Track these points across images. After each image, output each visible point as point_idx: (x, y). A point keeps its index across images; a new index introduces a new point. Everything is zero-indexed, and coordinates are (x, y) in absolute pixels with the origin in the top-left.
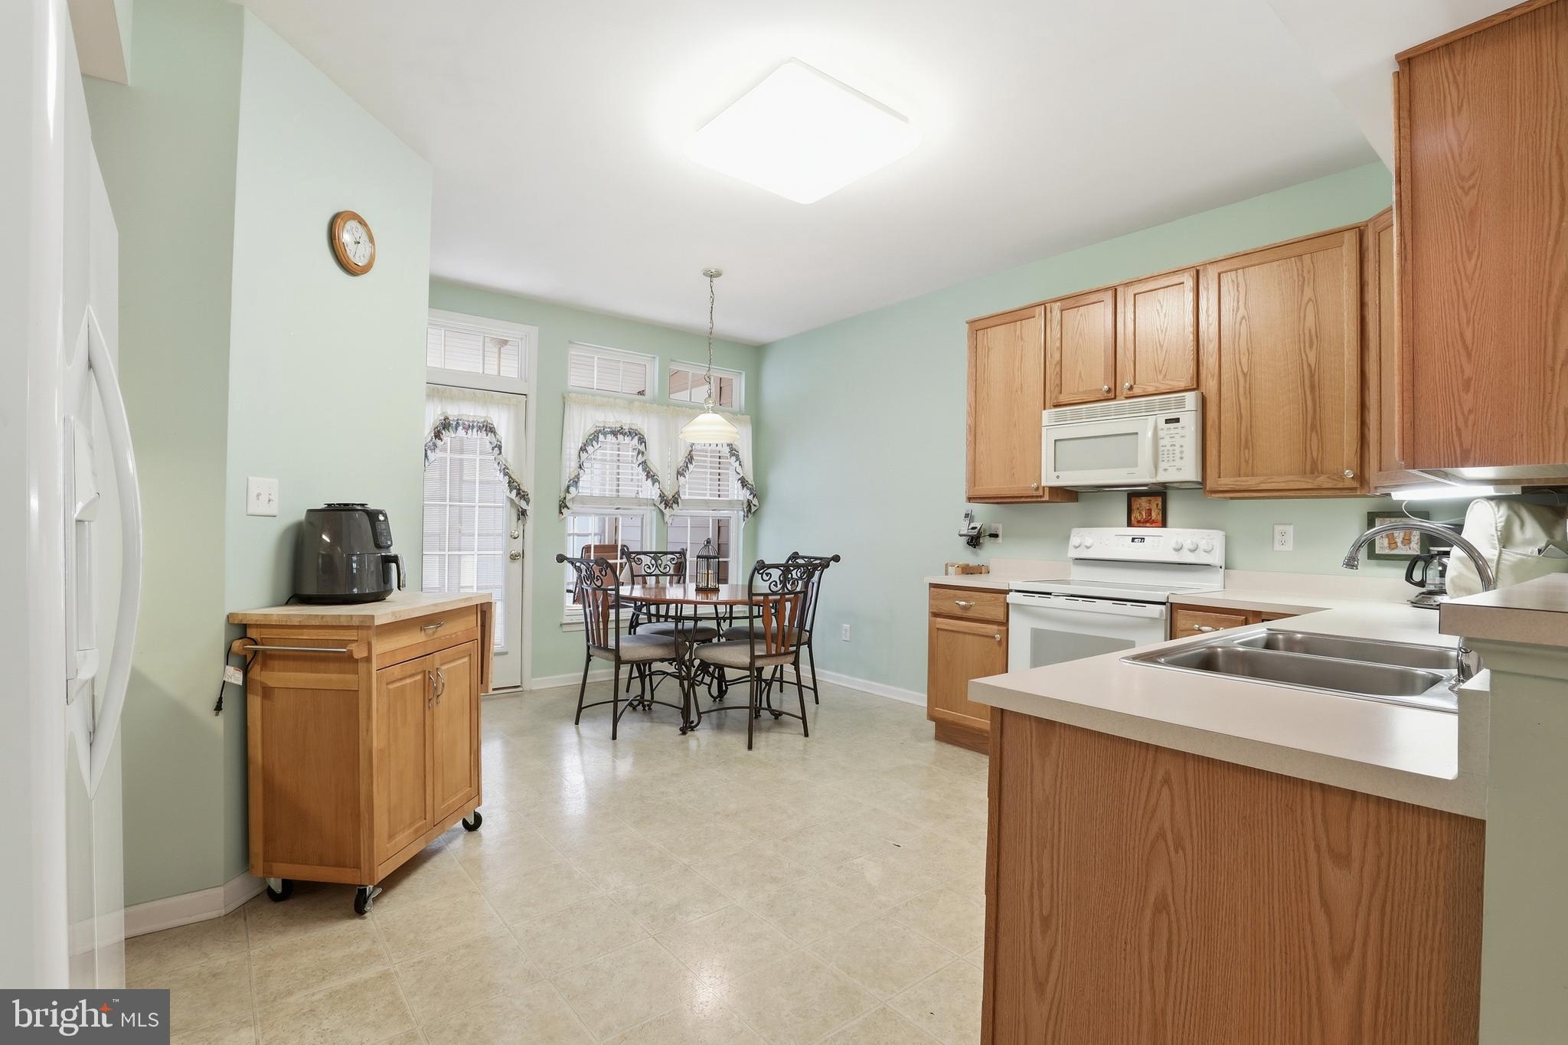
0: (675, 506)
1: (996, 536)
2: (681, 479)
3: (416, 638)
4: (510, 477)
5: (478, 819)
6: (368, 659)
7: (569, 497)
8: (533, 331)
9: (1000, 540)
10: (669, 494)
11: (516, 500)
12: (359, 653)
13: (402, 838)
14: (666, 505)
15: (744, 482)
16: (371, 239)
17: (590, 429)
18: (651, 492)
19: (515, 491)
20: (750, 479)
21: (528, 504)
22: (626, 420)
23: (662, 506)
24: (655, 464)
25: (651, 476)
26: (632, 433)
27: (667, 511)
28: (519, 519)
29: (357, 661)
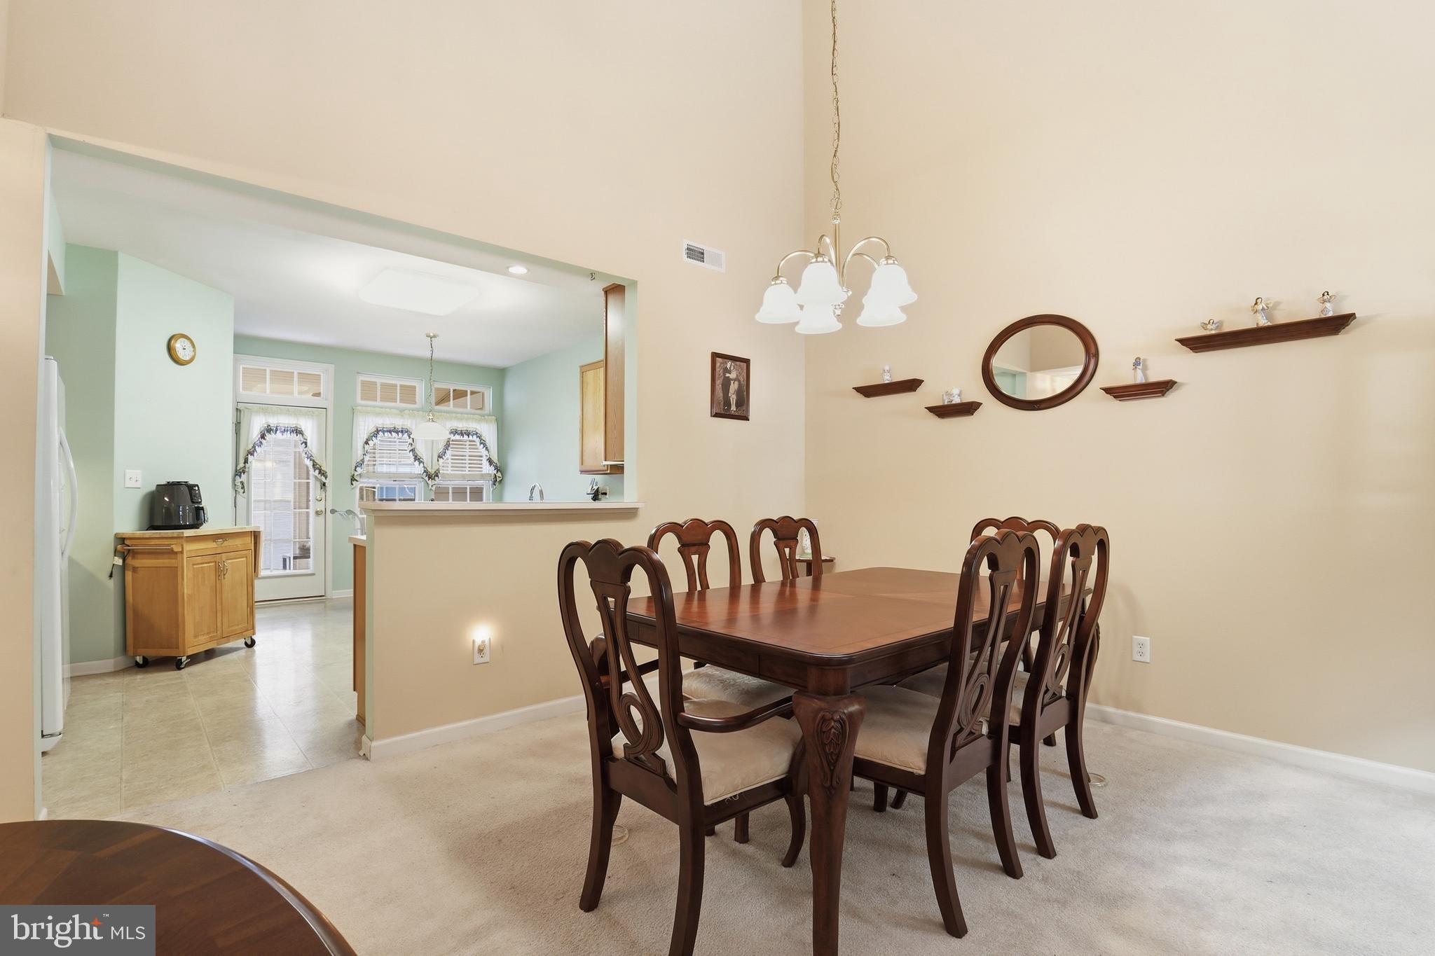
0: (436, 478)
1: (606, 494)
2: (441, 460)
3: (211, 545)
4: (314, 461)
5: (253, 642)
6: (182, 552)
7: (356, 474)
8: (331, 367)
9: (607, 496)
10: (432, 471)
11: (319, 476)
12: (177, 549)
13: (202, 639)
14: (429, 478)
15: (490, 461)
16: (194, 346)
17: (372, 429)
18: (418, 469)
19: (317, 471)
20: (495, 459)
21: (326, 478)
22: (399, 423)
23: (427, 478)
24: (421, 451)
25: (417, 458)
26: (404, 431)
27: (430, 482)
28: (321, 488)
29: (176, 553)
